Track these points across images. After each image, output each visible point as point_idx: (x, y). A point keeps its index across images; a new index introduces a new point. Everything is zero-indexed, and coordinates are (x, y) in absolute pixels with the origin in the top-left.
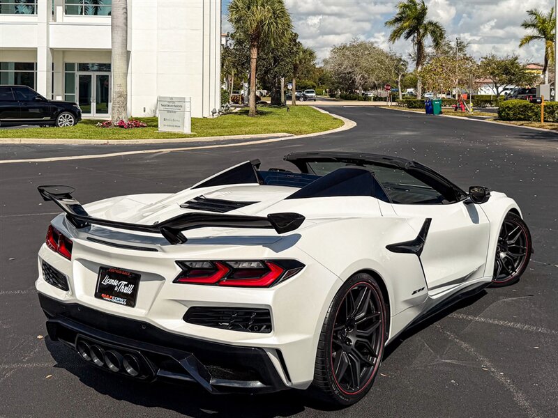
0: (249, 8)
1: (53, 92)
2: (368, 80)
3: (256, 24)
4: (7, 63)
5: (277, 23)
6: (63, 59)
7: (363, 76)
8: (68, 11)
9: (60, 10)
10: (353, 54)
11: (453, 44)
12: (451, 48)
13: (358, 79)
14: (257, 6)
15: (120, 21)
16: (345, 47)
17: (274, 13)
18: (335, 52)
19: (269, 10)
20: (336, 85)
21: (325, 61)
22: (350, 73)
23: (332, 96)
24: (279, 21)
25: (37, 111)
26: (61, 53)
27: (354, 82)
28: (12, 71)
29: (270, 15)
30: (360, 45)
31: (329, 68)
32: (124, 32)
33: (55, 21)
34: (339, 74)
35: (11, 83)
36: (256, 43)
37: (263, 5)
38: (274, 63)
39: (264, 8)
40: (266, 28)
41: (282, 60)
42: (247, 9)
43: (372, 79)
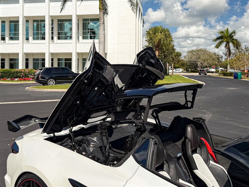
0: (155, 34)
1: (78, 70)
2: (203, 64)
3: (157, 41)
4: (62, 59)
5: (167, 40)
6: (82, 57)
7: (201, 63)
8: (84, 38)
9: (81, 37)
10: (197, 54)
11: (244, 48)
12: (243, 50)
13: (199, 64)
14: (158, 33)
15: (102, 40)
16: (193, 51)
17: (165, 36)
18: (189, 53)
19: (163, 35)
20: (189, 66)
21: (185, 57)
22: (195, 61)
23: (187, 71)
24: (168, 39)
25: (71, 77)
26: (81, 54)
27: (197, 65)
28: (64, 62)
29: (164, 36)
30: (200, 50)
31: (186, 60)
32: (104, 44)
33: (79, 42)
34: (191, 62)
35: (64, 66)
36: (158, 49)
37: (161, 33)
38: (164, 57)
39: (162, 34)
40: (162, 42)
41: (168, 56)
42: (154, 35)
43: (206, 64)
